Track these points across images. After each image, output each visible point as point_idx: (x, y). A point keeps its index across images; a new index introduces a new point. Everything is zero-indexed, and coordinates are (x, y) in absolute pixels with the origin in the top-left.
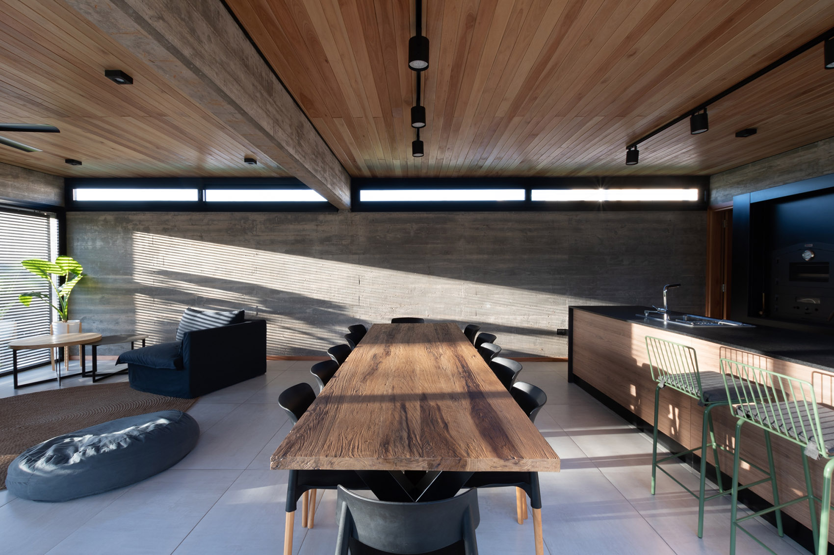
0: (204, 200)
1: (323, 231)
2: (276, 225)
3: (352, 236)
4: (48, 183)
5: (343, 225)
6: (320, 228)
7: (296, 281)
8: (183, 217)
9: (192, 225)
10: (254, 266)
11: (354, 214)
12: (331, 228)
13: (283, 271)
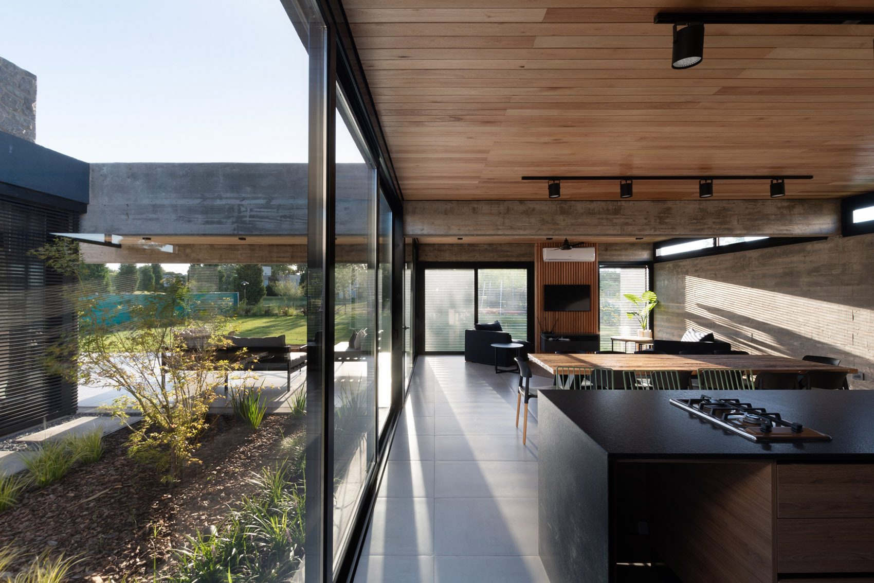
0: (717, 245)
1: (811, 261)
2: (767, 260)
3: (844, 264)
5: (833, 253)
6: (808, 259)
7: (784, 313)
8: (705, 260)
9: (711, 265)
10: (750, 298)
11: (846, 238)
12: (820, 257)
13: (773, 303)
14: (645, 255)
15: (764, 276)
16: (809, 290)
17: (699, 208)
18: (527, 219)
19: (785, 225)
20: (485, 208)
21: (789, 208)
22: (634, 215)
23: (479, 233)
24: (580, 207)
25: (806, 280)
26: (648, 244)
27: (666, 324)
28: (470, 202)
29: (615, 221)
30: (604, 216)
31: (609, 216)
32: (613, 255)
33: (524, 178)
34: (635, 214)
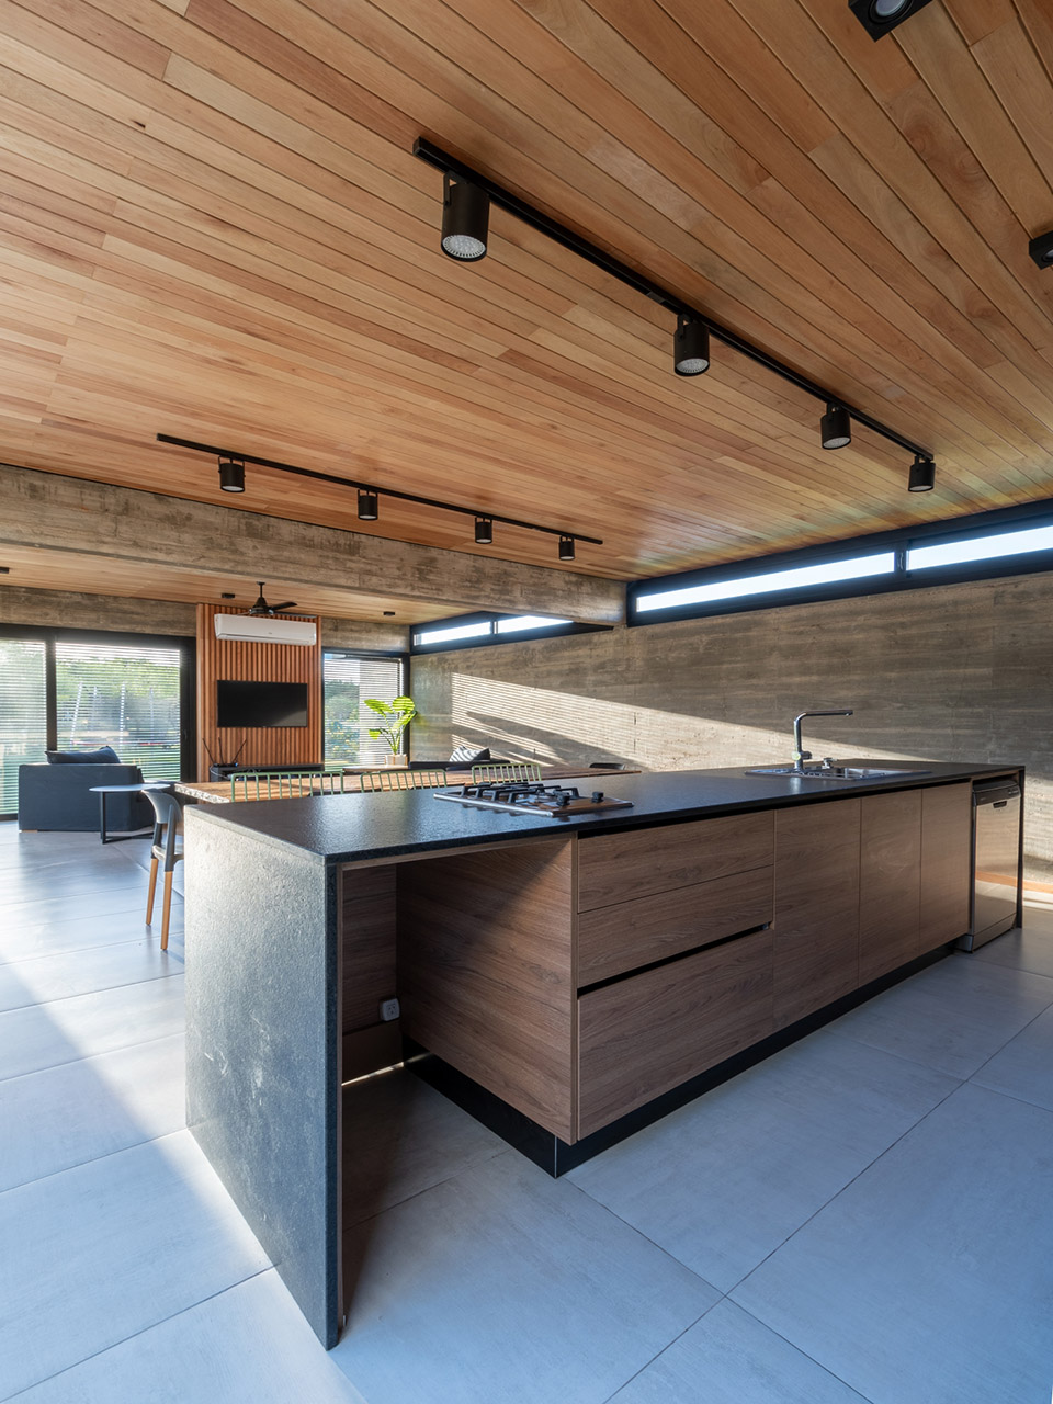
0: (496, 633)
1: (597, 656)
3: (628, 660)
4: (396, 633)
5: (618, 647)
6: (594, 653)
8: (480, 652)
9: (486, 662)
11: (630, 629)
12: (605, 652)
14: (397, 643)
15: (549, 674)
16: (595, 691)
17: (474, 566)
18: (174, 534)
19: (571, 605)
20: (67, 493)
21: (576, 583)
22: (380, 560)
23: (49, 542)
24: (287, 530)
25: (593, 678)
26: (403, 626)
27: (428, 745)
28: (21, 471)
29: (349, 564)
30: (331, 554)
31: (338, 555)
32: (347, 639)
33: (162, 438)
34: (383, 558)
